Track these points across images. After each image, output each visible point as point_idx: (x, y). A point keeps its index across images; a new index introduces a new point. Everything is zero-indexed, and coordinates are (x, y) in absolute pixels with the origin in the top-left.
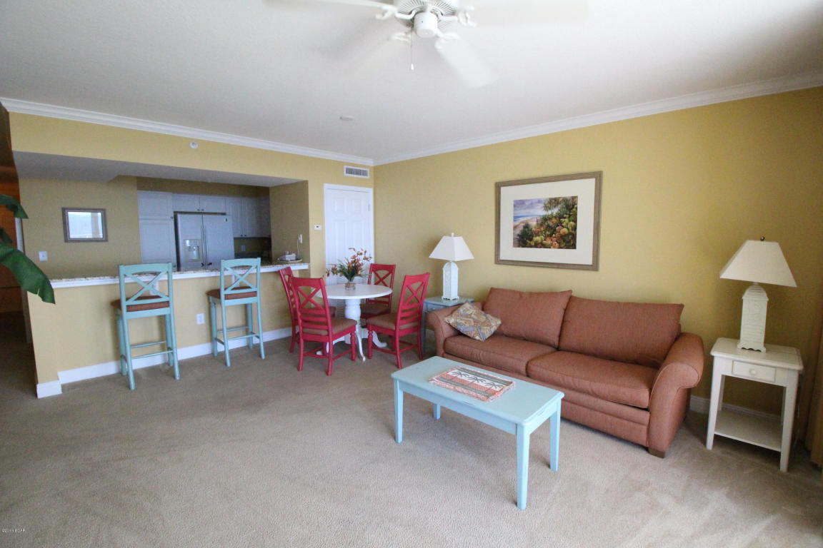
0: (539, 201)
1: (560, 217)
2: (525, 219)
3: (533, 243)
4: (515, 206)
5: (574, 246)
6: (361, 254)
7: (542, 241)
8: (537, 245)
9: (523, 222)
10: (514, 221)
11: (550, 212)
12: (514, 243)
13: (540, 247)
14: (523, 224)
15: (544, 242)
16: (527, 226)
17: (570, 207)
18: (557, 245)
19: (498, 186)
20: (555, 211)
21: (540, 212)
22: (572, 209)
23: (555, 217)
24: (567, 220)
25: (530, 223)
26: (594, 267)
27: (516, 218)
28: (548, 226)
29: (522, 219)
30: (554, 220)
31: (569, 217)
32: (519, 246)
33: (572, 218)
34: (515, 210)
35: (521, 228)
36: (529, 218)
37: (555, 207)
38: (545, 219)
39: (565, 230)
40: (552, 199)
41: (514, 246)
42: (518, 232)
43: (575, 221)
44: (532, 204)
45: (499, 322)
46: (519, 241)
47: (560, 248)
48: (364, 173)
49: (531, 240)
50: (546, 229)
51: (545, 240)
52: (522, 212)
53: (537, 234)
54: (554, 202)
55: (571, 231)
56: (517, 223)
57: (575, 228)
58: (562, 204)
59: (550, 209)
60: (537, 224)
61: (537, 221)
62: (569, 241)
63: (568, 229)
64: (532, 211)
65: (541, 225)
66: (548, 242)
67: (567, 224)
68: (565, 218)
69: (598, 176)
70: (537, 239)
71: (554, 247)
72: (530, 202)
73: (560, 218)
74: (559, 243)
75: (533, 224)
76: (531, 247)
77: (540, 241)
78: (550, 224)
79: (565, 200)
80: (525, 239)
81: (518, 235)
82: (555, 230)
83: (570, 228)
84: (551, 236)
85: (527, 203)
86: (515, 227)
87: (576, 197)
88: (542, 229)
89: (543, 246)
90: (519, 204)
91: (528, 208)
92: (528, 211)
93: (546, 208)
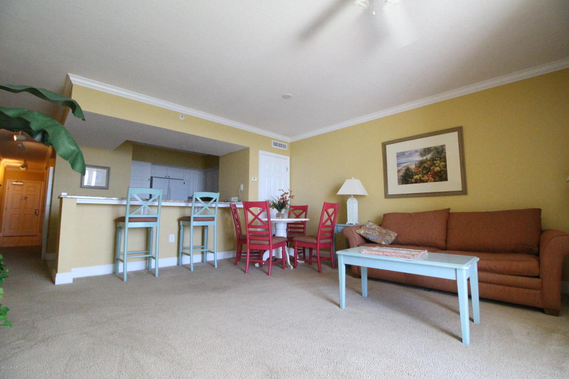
0: (416, 151)
1: (433, 159)
2: (406, 164)
3: (413, 180)
4: (397, 157)
5: (446, 179)
6: (287, 193)
7: (420, 178)
8: (416, 182)
9: (404, 167)
10: (398, 166)
11: (425, 158)
12: (399, 182)
13: (420, 183)
14: (405, 168)
15: (422, 178)
16: (408, 169)
17: (440, 153)
18: (433, 179)
19: (384, 145)
20: (429, 156)
21: (418, 158)
22: (442, 154)
23: (429, 160)
24: (438, 162)
25: (410, 167)
26: (464, 192)
27: (399, 165)
28: (425, 167)
29: (404, 165)
30: (429, 163)
31: (440, 159)
32: (403, 184)
33: (443, 159)
34: (397, 160)
35: (404, 171)
36: (409, 163)
37: (428, 154)
38: (421, 163)
39: (437, 169)
40: (427, 148)
41: (399, 184)
42: (401, 173)
43: (445, 161)
44: (411, 154)
45: (396, 235)
46: (402, 180)
47: (435, 181)
48: (284, 146)
49: (412, 178)
50: (423, 169)
51: (423, 177)
52: (403, 160)
53: (417, 174)
54: (427, 151)
55: (442, 168)
56: (400, 168)
57: (445, 166)
58: (434, 151)
59: (425, 155)
60: (416, 167)
61: (416, 165)
62: (442, 176)
63: (440, 168)
64: (411, 159)
65: (419, 167)
66: (426, 178)
67: (439, 164)
68: (437, 160)
69: (459, 130)
70: (416, 177)
71: (431, 181)
72: (409, 153)
73: (433, 161)
74: (434, 178)
75: (413, 167)
76: (412, 183)
77: (419, 179)
78: (426, 165)
79: (436, 148)
80: (406, 178)
81: (402, 176)
82: (430, 169)
83: (442, 167)
84: (427, 173)
85: (407, 154)
86: (399, 171)
87: (444, 145)
88: (420, 170)
89: (421, 181)
90: (400, 155)
91: (407, 157)
92: (407, 159)
93: (422, 155)
